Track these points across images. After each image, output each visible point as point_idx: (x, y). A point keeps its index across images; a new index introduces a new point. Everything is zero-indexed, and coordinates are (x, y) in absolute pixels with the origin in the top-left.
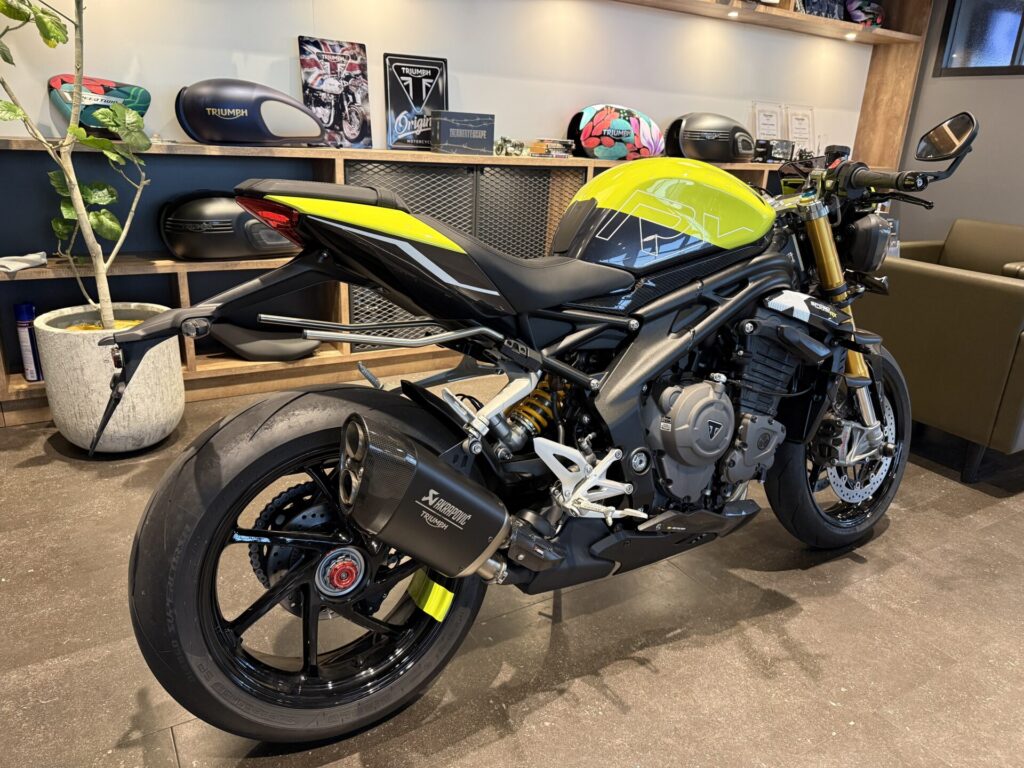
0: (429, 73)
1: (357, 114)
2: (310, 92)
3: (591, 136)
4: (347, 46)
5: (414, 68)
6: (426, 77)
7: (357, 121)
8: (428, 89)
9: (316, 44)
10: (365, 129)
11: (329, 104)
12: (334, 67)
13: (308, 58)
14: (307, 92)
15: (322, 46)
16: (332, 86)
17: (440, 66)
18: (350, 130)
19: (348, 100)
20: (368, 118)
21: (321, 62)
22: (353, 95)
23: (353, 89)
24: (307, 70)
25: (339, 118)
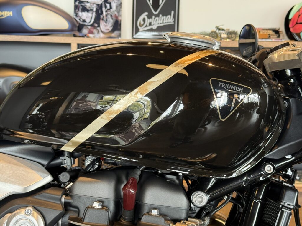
1: (111, 16)
2: (79, 3)
3: (297, 23)
7: (111, 21)
10: (117, 26)
11: (92, 10)
18: (106, 26)
19: (106, 7)
20: (120, 18)
22: (110, 4)
25: (98, 19)
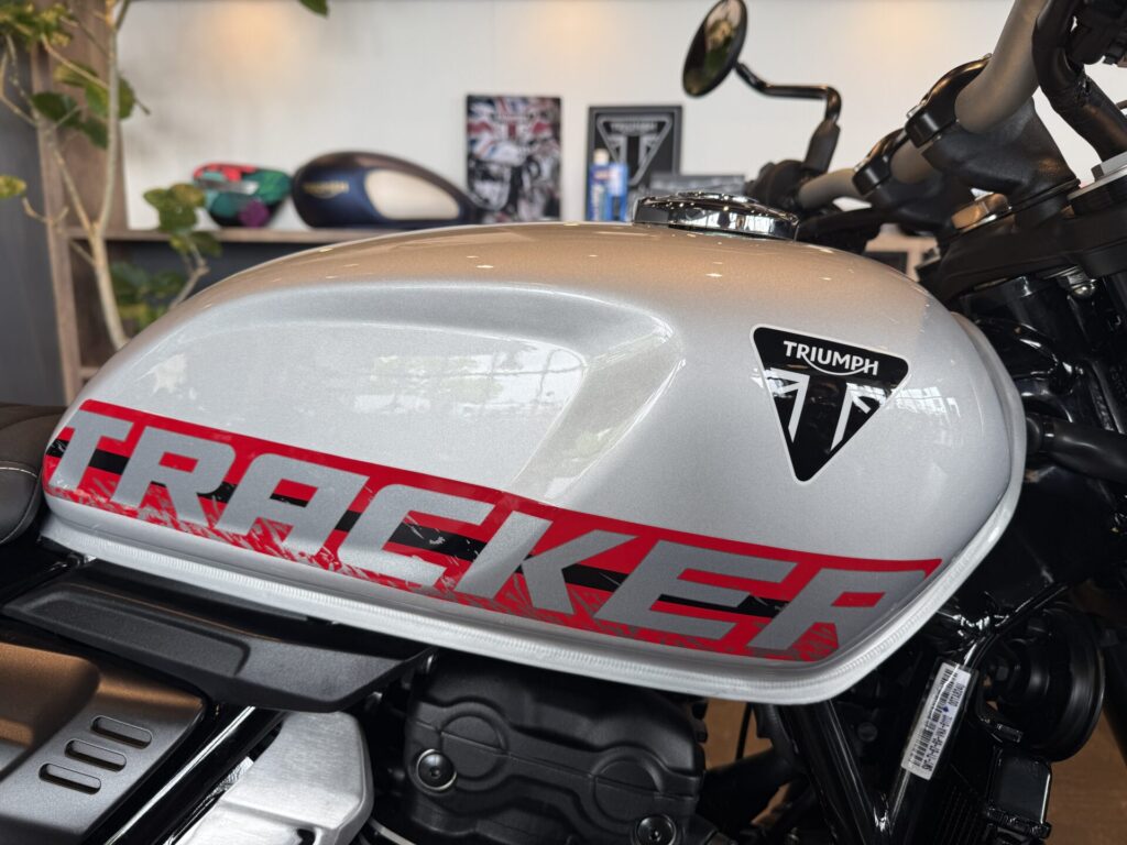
0: (653, 127)
1: (542, 191)
2: (476, 164)
4: (533, 102)
5: (632, 123)
6: (650, 132)
7: (540, 200)
8: (648, 149)
9: (490, 101)
11: (503, 179)
12: (512, 130)
13: (476, 121)
14: (473, 164)
15: (499, 106)
16: (509, 154)
17: (672, 115)
19: (529, 171)
20: (557, 195)
21: (494, 125)
22: (538, 165)
23: (538, 157)
24: (474, 136)
25: (514, 198)
